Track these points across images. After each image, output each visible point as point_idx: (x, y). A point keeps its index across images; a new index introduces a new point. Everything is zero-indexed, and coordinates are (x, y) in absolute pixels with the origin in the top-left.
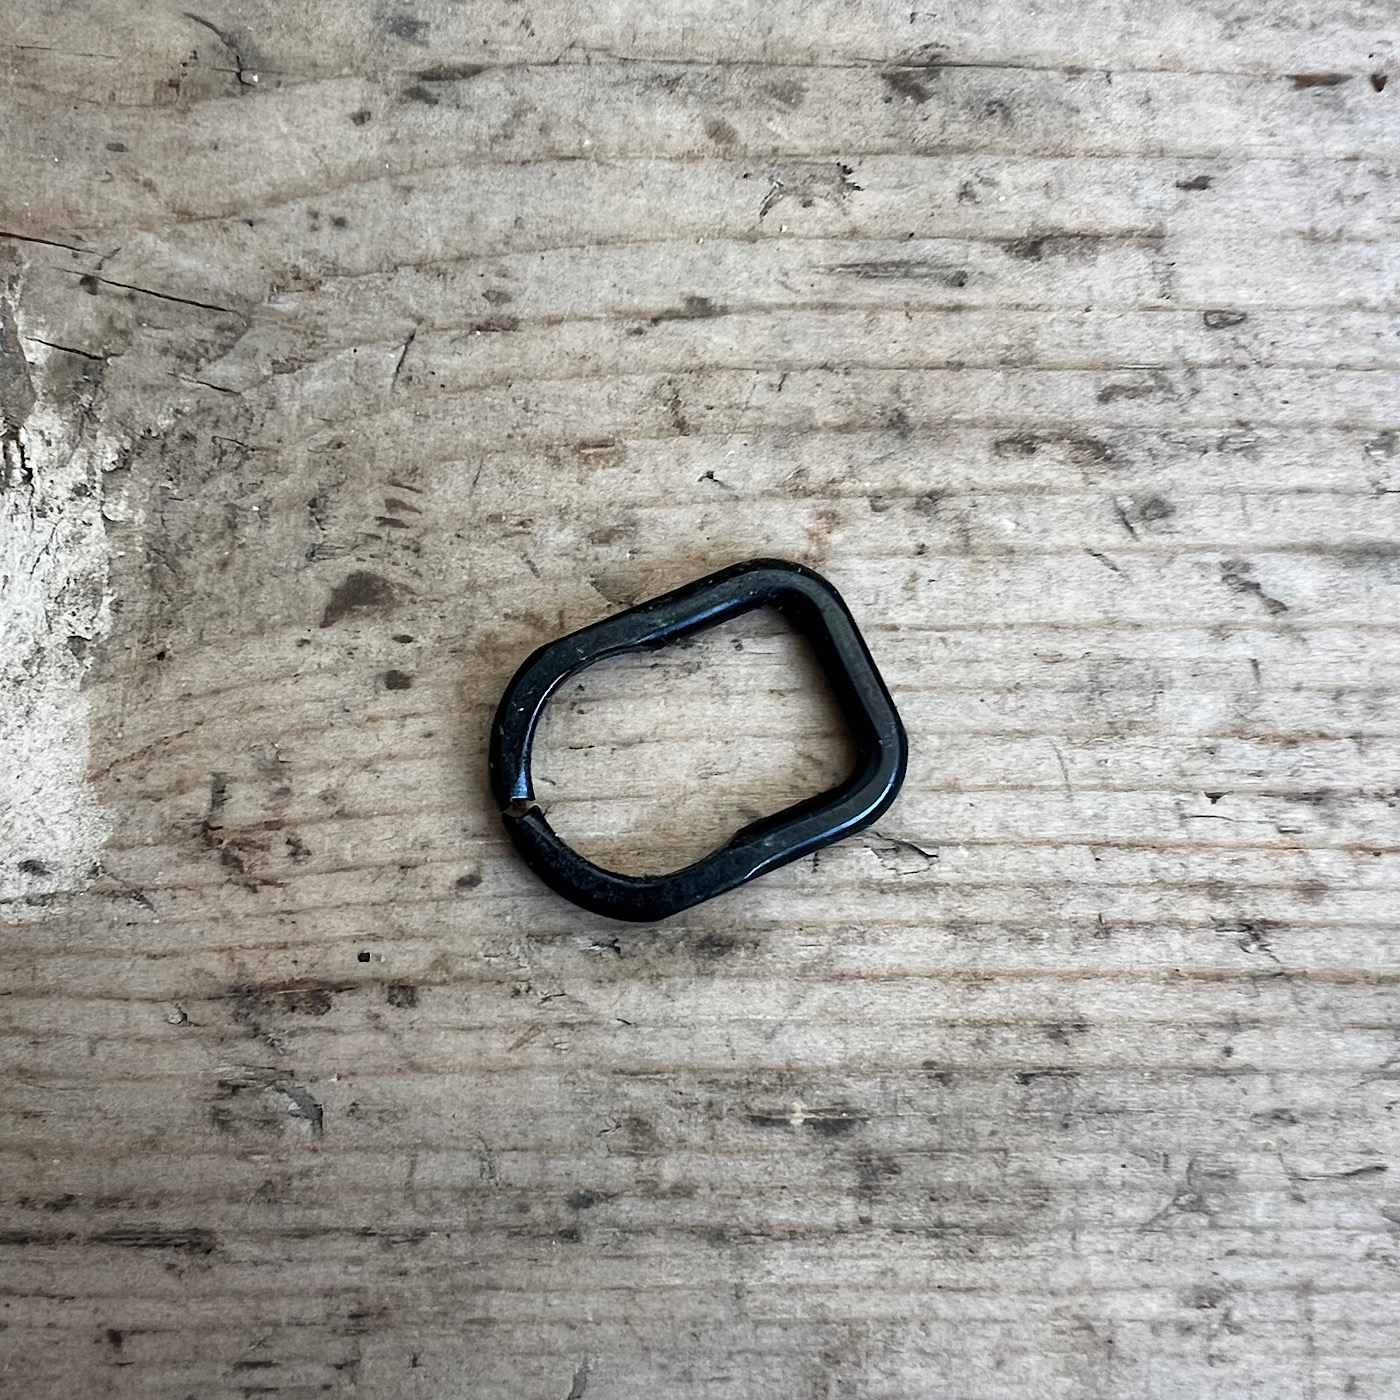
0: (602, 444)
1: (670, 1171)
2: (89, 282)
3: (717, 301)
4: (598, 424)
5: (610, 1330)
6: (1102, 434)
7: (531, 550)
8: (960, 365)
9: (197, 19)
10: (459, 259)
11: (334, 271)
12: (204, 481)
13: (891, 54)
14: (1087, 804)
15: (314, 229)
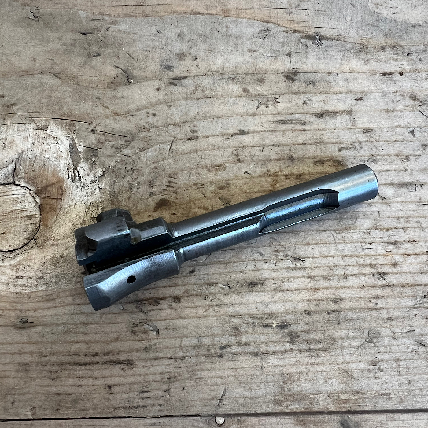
0: (220, 166)
1: (244, 340)
2: (93, 131)
3: (246, 130)
4: (219, 161)
5: (231, 379)
6: (340, 159)
7: (204, 192)
8: (305, 144)
9: (117, 67)
10: (184, 122)
11: (153, 127)
12: (123, 178)
13: (286, 71)
14: (340, 247)
15: (148, 116)
